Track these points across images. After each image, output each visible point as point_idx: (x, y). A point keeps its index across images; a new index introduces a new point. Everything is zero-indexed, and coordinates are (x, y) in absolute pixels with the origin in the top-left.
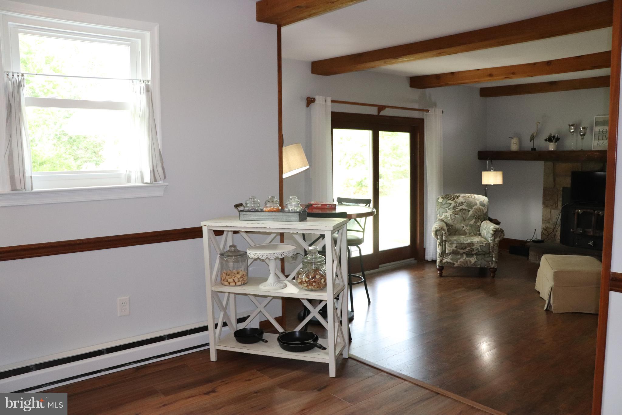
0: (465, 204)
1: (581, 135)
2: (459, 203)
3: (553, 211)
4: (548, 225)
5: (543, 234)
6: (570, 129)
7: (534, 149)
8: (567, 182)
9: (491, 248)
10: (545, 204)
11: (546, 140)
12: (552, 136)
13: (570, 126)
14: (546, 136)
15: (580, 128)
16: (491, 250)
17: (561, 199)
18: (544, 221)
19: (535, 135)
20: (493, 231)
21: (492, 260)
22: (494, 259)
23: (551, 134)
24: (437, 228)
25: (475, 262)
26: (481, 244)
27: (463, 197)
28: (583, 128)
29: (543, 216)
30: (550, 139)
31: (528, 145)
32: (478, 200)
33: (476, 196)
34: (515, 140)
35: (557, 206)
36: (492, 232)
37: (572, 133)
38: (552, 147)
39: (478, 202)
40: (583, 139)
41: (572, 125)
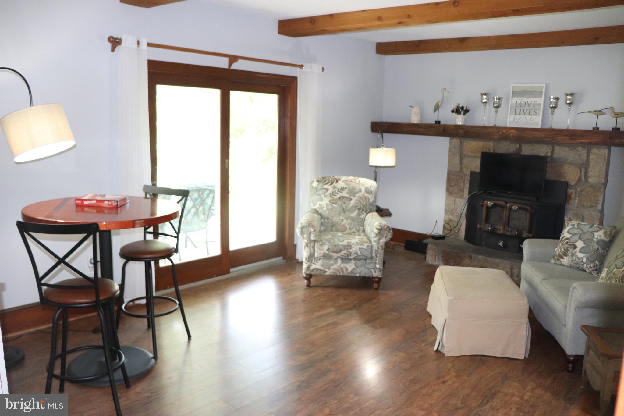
0: (346, 190)
1: (495, 107)
2: (339, 189)
3: (458, 200)
4: (451, 217)
5: (444, 228)
6: (482, 99)
7: (438, 122)
8: (476, 165)
9: (374, 252)
10: (449, 191)
11: (453, 111)
12: (461, 106)
13: (483, 94)
14: (453, 107)
15: (494, 99)
16: (374, 255)
17: (468, 186)
18: (446, 211)
19: (440, 104)
20: (377, 229)
21: (376, 268)
22: (378, 266)
23: (459, 104)
24: (303, 224)
25: (354, 269)
26: (361, 247)
27: (344, 181)
28: (497, 99)
29: (446, 205)
30: (457, 111)
31: (431, 119)
32: (363, 186)
33: (362, 180)
34: (416, 110)
35: (463, 194)
36: (376, 231)
37: (484, 104)
38: (459, 120)
39: (363, 189)
40: (496, 112)
41: (485, 94)
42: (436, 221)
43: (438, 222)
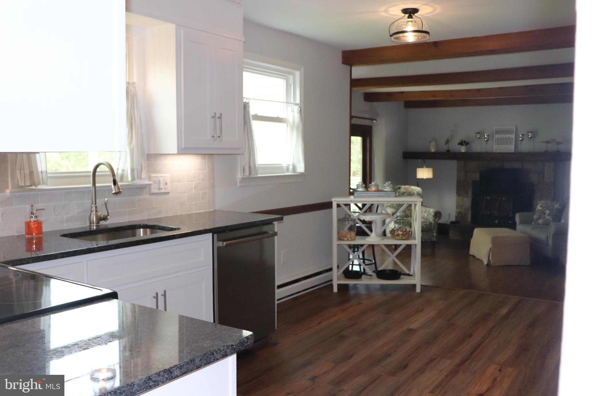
0: (406, 193)
1: (486, 141)
2: (402, 193)
3: (465, 199)
4: (460, 210)
5: (456, 217)
6: (477, 136)
7: (448, 151)
8: (476, 177)
9: (432, 226)
10: (458, 193)
11: (459, 144)
12: (463, 141)
13: (477, 133)
14: (458, 141)
15: (485, 136)
16: (432, 228)
17: (471, 189)
18: (457, 207)
19: (449, 140)
20: (434, 213)
21: (433, 236)
22: (435, 234)
23: (462, 139)
24: (393, 212)
26: (426, 223)
27: (404, 188)
28: (487, 136)
29: (457, 203)
30: (461, 143)
31: (443, 148)
32: (415, 190)
33: (413, 187)
34: (433, 144)
35: (468, 195)
36: (433, 214)
37: (478, 139)
38: (463, 149)
39: (415, 192)
40: (487, 144)
41: (479, 133)
42: (449, 214)
43: (450, 215)
